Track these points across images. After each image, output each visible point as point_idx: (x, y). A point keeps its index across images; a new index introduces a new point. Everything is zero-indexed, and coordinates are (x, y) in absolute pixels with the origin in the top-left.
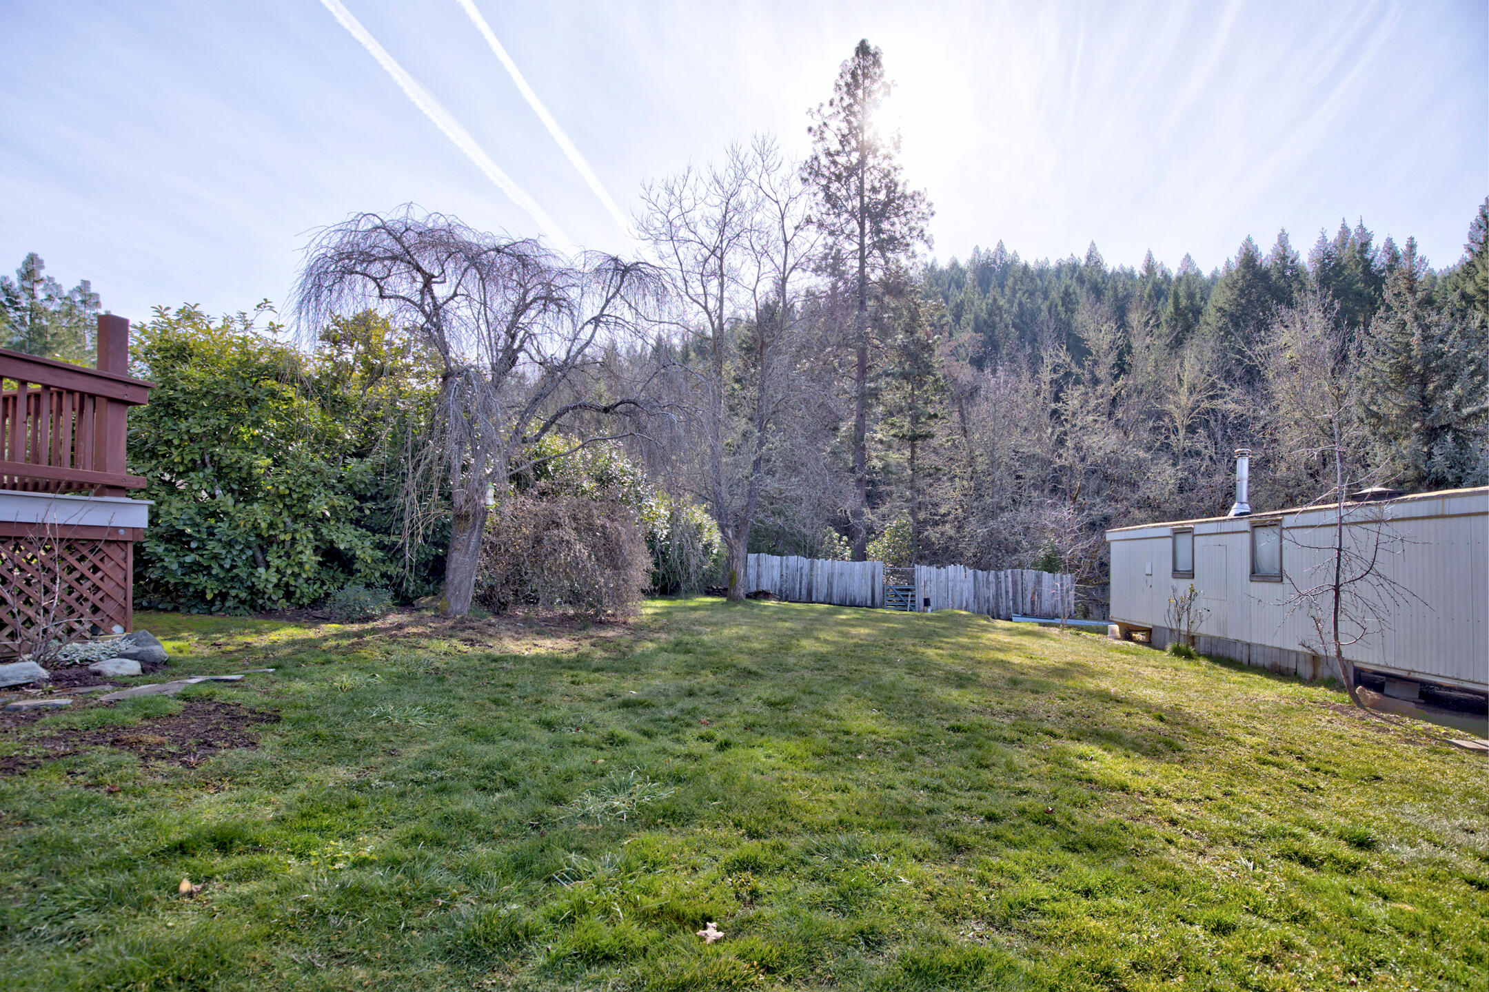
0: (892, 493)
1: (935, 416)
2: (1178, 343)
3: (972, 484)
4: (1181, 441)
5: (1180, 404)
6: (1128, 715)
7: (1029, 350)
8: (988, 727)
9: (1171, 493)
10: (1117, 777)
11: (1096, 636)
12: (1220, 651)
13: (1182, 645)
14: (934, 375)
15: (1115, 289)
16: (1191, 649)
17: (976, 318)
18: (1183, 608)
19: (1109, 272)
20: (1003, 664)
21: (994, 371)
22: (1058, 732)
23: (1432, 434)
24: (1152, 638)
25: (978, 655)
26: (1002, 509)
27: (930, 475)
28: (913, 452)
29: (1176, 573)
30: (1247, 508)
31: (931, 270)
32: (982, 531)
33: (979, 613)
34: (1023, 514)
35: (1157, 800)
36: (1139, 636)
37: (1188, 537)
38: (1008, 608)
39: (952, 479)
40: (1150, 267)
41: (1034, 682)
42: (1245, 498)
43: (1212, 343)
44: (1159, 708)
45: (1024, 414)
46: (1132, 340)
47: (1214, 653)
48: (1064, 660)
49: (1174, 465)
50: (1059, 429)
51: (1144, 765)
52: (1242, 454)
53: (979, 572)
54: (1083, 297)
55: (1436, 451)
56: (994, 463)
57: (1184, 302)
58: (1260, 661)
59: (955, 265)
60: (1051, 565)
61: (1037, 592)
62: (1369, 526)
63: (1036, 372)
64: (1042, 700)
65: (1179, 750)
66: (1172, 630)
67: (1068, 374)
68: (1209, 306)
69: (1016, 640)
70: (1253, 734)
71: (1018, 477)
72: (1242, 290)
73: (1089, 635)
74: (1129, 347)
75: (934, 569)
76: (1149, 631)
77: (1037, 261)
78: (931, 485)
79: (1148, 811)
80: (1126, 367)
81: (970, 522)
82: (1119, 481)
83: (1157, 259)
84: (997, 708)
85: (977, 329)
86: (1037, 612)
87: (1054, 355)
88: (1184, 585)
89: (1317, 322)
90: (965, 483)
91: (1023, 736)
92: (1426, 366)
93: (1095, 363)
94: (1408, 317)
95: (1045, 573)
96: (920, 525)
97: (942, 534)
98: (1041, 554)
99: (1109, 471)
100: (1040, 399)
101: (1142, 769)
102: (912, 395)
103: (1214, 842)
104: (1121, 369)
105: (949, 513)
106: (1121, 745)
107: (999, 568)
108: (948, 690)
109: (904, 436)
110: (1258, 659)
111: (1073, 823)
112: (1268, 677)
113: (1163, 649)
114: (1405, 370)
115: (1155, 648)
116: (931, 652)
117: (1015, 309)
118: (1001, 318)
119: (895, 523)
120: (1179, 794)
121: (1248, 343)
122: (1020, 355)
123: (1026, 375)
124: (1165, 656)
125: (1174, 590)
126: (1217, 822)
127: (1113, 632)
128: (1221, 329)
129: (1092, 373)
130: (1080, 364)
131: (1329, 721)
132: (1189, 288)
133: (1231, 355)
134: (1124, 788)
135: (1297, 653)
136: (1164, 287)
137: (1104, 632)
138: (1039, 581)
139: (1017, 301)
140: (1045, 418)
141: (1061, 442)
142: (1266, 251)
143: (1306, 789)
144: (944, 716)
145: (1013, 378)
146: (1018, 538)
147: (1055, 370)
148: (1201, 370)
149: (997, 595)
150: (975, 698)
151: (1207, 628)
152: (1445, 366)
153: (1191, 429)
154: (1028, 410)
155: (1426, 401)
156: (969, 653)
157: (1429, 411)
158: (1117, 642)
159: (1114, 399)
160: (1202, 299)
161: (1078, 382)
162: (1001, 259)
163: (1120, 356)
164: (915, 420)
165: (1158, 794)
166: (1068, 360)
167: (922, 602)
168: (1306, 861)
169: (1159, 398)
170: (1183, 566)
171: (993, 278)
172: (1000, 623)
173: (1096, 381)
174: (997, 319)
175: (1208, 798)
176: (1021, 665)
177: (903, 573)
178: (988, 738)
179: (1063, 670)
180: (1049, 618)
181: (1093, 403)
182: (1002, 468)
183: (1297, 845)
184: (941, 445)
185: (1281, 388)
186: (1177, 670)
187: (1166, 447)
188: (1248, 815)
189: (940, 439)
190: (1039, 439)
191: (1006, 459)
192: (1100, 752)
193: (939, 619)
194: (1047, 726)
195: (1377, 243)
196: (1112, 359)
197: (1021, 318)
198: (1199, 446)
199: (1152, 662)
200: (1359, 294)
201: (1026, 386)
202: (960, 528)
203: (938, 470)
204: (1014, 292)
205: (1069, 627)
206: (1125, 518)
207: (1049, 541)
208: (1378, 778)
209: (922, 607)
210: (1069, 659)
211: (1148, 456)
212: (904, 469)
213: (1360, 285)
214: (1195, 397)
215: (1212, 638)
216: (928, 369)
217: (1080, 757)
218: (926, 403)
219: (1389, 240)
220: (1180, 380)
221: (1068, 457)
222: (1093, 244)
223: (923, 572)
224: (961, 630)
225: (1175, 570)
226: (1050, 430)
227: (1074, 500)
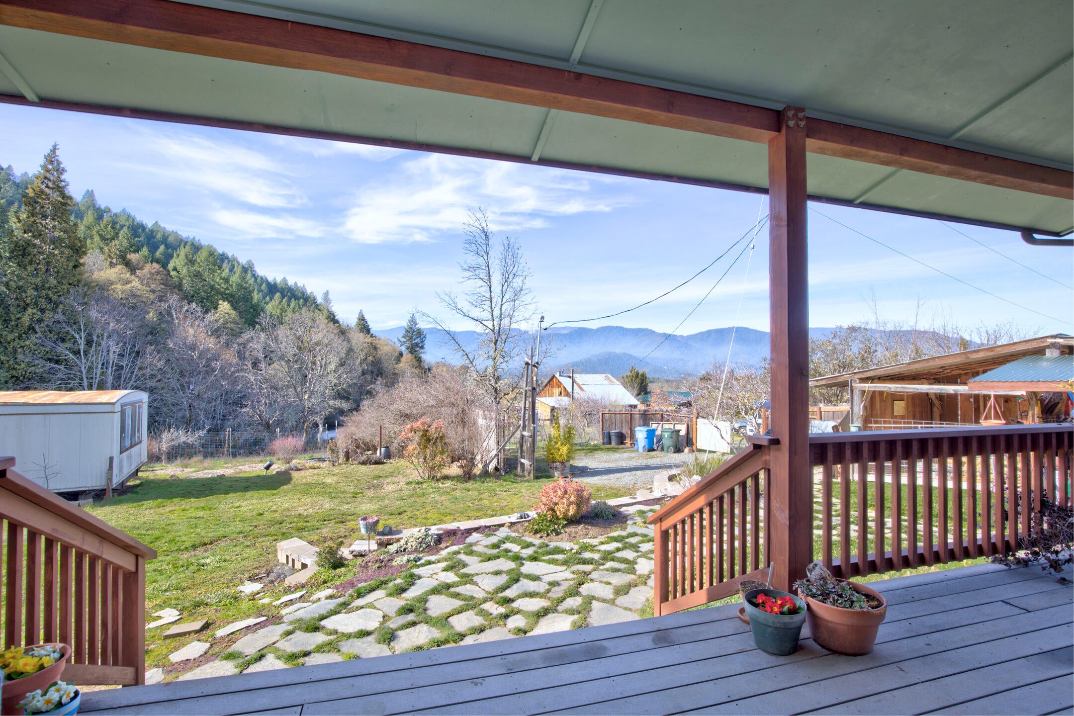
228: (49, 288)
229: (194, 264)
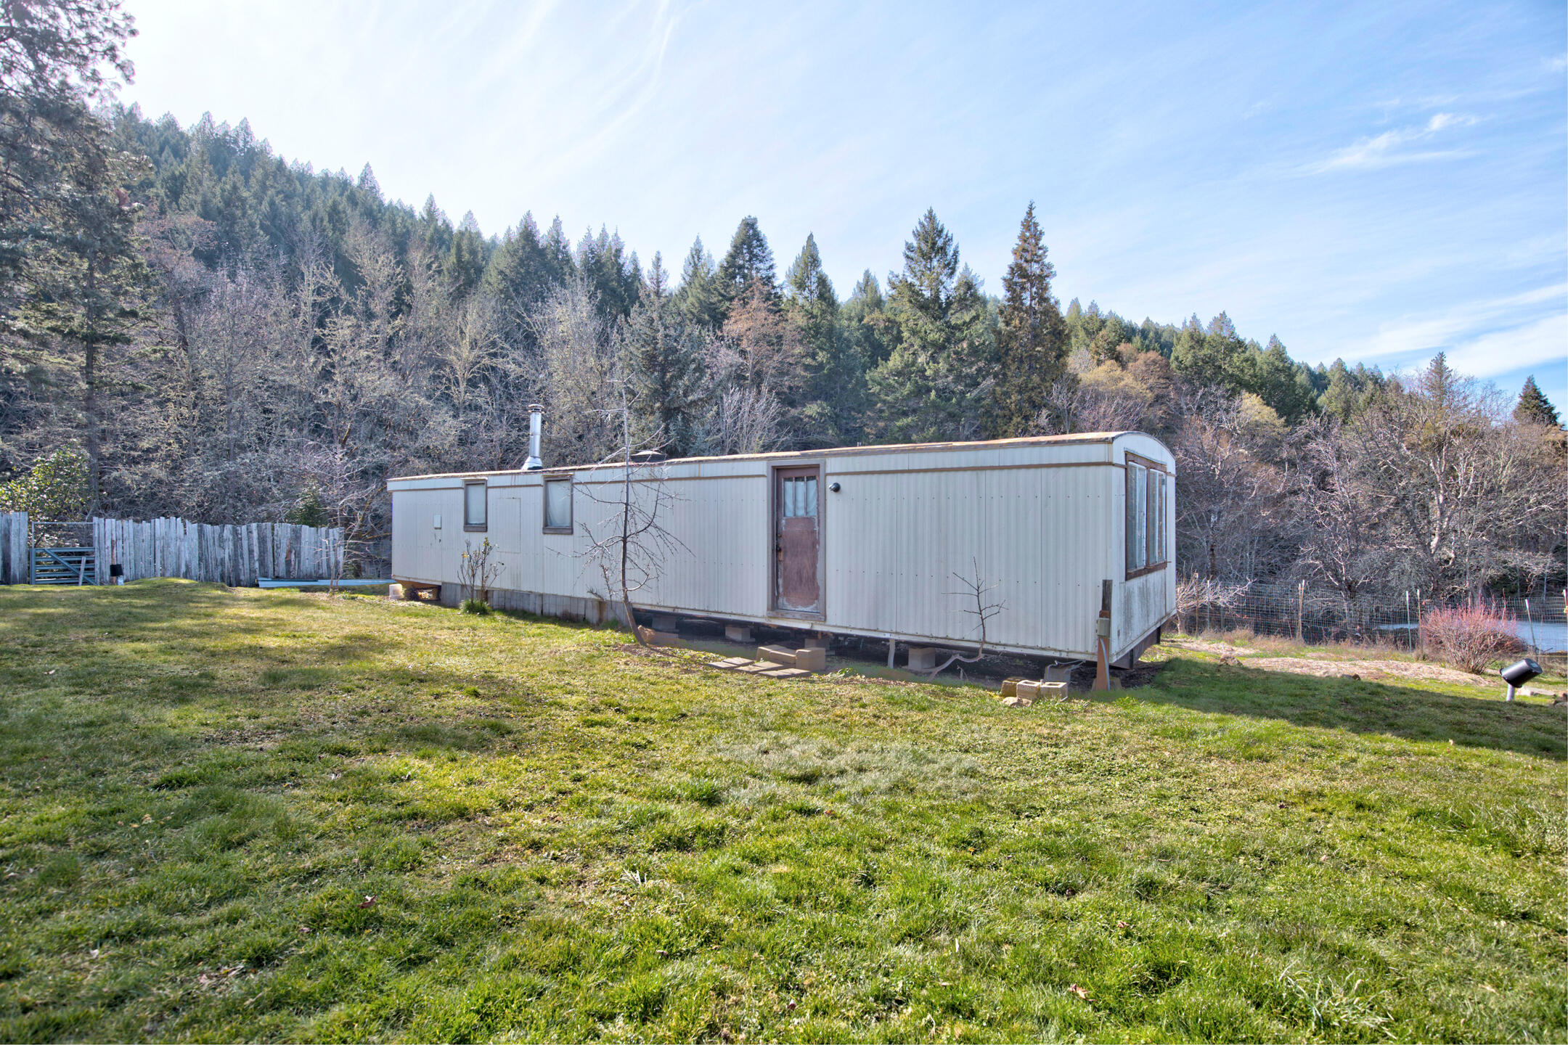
0: (48, 412)
1: (134, 314)
2: (459, 296)
3: (196, 413)
4: (461, 394)
5: (462, 356)
6: (437, 696)
7: (283, 260)
8: (238, 765)
9: (452, 445)
10: (450, 798)
11: (376, 599)
12: (514, 604)
13: (477, 601)
14: (132, 258)
15: (394, 223)
16: (486, 605)
17: (205, 203)
18: (478, 562)
19: (386, 203)
20: (256, 652)
21: (232, 276)
22: (353, 745)
23: (668, 414)
24: (440, 595)
25: (210, 644)
26: (243, 449)
27: (123, 394)
28: (91, 358)
29: (468, 526)
30: (539, 463)
31: (128, 118)
32: (211, 475)
33: (208, 580)
34: (274, 455)
35: (506, 816)
36: (425, 594)
37: (481, 489)
38: (252, 571)
39: (162, 404)
40: (431, 212)
41: (303, 673)
42: (537, 453)
43: (493, 303)
44: (469, 680)
45: (276, 335)
46: (412, 279)
47: (508, 606)
48: (341, 633)
49: (455, 417)
50: (324, 361)
51: (476, 765)
52: (536, 410)
53: (208, 528)
54: (354, 218)
55: (671, 427)
56: (231, 390)
57: (466, 257)
58: (553, 611)
59: (171, 125)
60: (313, 516)
61: (295, 548)
62: (648, 484)
63: (293, 289)
64: (320, 698)
65: (509, 732)
66: (463, 586)
67: (335, 301)
68: (490, 265)
69: (269, 613)
70: (571, 693)
71: (266, 411)
72: (521, 259)
73: (367, 598)
74: (409, 289)
75: (129, 524)
76: (437, 589)
77: (296, 161)
78: (124, 408)
79: (504, 840)
80: (404, 308)
81: (192, 462)
82: (396, 427)
83: (440, 205)
84: (249, 725)
85: (206, 215)
86: (295, 573)
87: (316, 275)
88: (477, 539)
89: (584, 307)
90: (184, 411)
91: (298, 766)
92: (666, 358)
93: (370, 295)
94: (655, 315)
95: (305, 528)
96: (103, 465)
97: (145, 476)
98: (300, 504)
99: (385, 416)
100: (298, 322)
101: (477, 774)
102: (89, 276)
103: (589, 857)
104: (401, 305)
105: (157, 449)
106: (440, 743)
107: (238, 522)
108: (156, 711)
109: (72, 333)
110: (551, 609)
111: (407, 907)
112: (561, 625)
113: (455, 606)
114: (651, 358)
115: (445, 606)
116: (124, 649)
117: (265, 207)
118: (244, 214)
119: (53, 457)
120: (527, 800)
121: (528, 310)
122: (272, 264)
123: (279, 290)
124: (457, 616)
125: (468, 545)
126: (582, 826)
127: (395, 592)
128: (501, 291)
129: (366, 304)
130: (351, 292)
131: (626, 664)
132: (471, 244)
133: (511, 317)
134: (462, 813)
135: (586, 600)
136: (446, 236)
137: (383, 591)
138: (297, 537)
139: (267, 199)
140: (305, 345)
141: (326, 375)
142: (543, 231)
143: (638, 746)
144: (150, 762)
145: (260, 289)
146: (266, 484)
147: (318, 292)
148: (484, 327)
149: (236, 556)
150: (211, 716)
151: (500, 583)
152: (678, 361)
153: (472, 383)
154: (281, 333)
155: (666, 386)
156: (194, 642)
157: (668, 395)
158: (401, 604)
159: (391, 339)
160: (484, 259)
161: (348, 311)
162: (246, 142)
163: (399, 294)
164: (96, 312)
165: (505, 806)
166: (336, 284)
167: (108, 571)
168: (682, 845)
169: (441, 347)
170: (476, 518)
171: (234, 162)
172: (242, 592)
173: (370, 316)
174: (239, 213)
175: (560, 792)
176: (281, 648)
177: (70, 529)
178: (238, 785)
179: (342, 648)
180: (311, 580)
181: (366, 337)
182: (244, 396)
183: (668, 828)
184: (144, 355)
185: (555, 357)
186: (474, 629)
187: (447, 397)
188: (609, 802)
189: (142, 345)
190: (299, 368)
191: (249, 387)
192: (417, 763)
193: (140, 593)
194: (336, 740)
195: (627, 253)
196: (389, 294)
197: (273, 221)
198: (480, 401)
199: (447, 624)
200: (613, 291)
201: (279, 301)
202: (175, 469)
203: (137, 388)
204: (264, 188)
205: (341, 589)
206: (403, 467)
207: (308, 492)
208: (684, 715)
209: (107, 577)
210: (348, 630)
211: (430, 403)
212: (73, 380)
213: (615, 284)
214: (476, 352)
215: (506, 591)
216: (122, 247)
217: (393, 779)
218: (116, 294)
219: (634, 253)
220: (462, 332)
221: (334, 393)
222: (368, 165)
223: (108, 528)
224: (180, 607)
225: (466, 523)
226: (312, 359)
227: (343, 443)
228: (1032, 389)
229: (1202, 346)
